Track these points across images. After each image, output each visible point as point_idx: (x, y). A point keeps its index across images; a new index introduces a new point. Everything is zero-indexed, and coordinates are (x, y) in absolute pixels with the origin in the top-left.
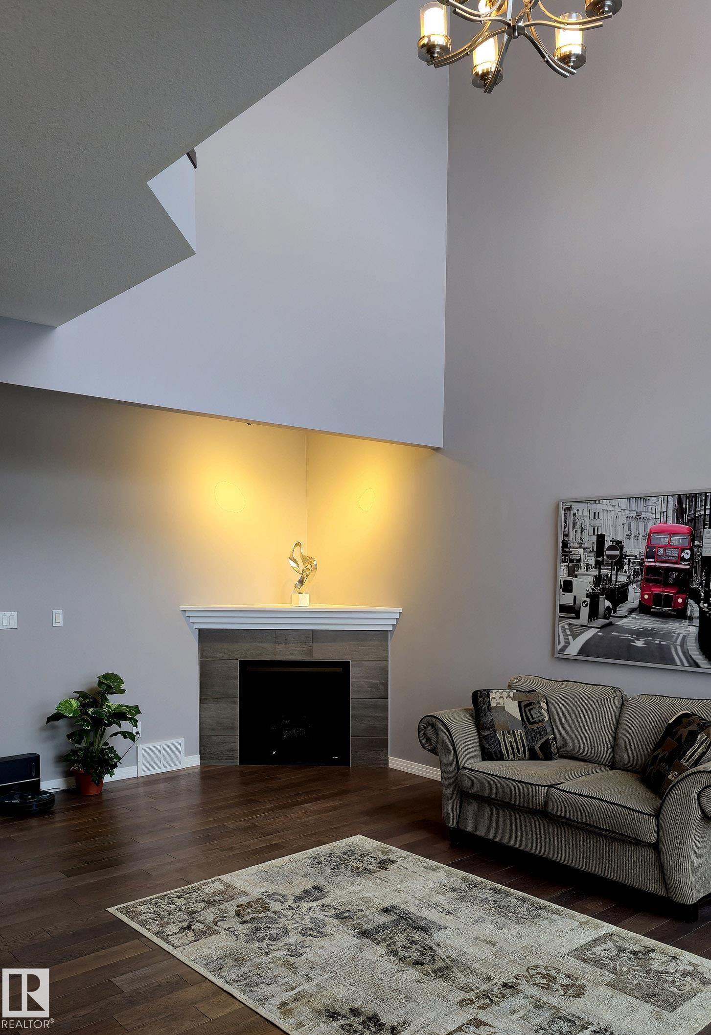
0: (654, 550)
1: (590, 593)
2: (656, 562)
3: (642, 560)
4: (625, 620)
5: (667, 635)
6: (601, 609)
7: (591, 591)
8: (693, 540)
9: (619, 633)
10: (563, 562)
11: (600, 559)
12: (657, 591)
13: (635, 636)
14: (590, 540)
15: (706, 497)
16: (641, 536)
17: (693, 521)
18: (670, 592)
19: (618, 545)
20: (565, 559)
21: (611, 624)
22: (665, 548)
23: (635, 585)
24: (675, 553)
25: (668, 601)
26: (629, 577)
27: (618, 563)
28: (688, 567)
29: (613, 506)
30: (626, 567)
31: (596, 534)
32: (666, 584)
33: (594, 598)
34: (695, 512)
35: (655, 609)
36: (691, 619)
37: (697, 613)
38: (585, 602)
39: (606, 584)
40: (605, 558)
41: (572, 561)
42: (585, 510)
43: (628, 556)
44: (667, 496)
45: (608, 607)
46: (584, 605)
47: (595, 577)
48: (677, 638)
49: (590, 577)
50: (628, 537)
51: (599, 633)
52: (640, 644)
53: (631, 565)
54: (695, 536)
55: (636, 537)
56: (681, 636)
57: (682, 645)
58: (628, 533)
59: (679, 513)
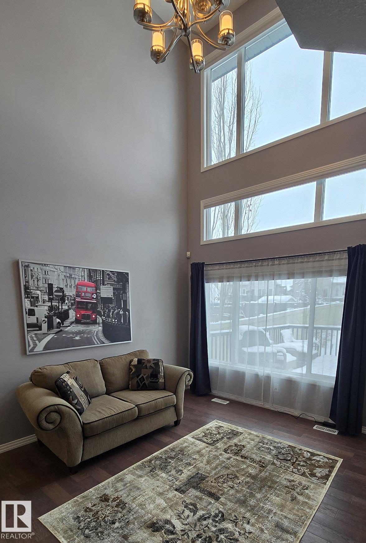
0: (80, 293)
1: (47, 315)
2: (81, 299)
3: (74, 298)
4: (69, 328)
5: (90, 332)
6: (55, 324)
7: (47, 314)
8: (96, 290)
9: (66, 334)
10: (26, 298)
11: (51, 297)
12: (83, 312)
13: (75, 335)
14: (43, 286)
15: (100, 272)
16: (73, 286)
17: (96, 282)
18: (89, 313)
19: (61, 290)
20: (28, 296)
21: (61, 331)
22: (85, 293)
23: (72, 310)
24: (89, 295)
25: (88, 317)
26: (68, 306)
27: (62, 299)
28: (96, 302)
29: (56, 269)
30: (67, 301)
31: (47, 283)
32: (87, 309)
33: (49, 319)
34: (97, 278)
35: (83, 321)
36: (99, 324)
37: (101, 321)
38: (44, 320)
39: (56, 310)
40: (54, 296)
41: (33, 297)
42: (39, 269)
43: (67, 296)
44: (84, 268)
45: (59, 322)
46: (44, 322)
47: (49, 306)
48: (94, 333)
49: (46, 307)
50: (66, 286)
51: (55, 337)
52: (77, 338)
53: (69, 300)
54: (97, 288)
55: (71, 287)
56: (96, 331)
57: (96, 336)
58: (66, 284)
59: (90, 277)
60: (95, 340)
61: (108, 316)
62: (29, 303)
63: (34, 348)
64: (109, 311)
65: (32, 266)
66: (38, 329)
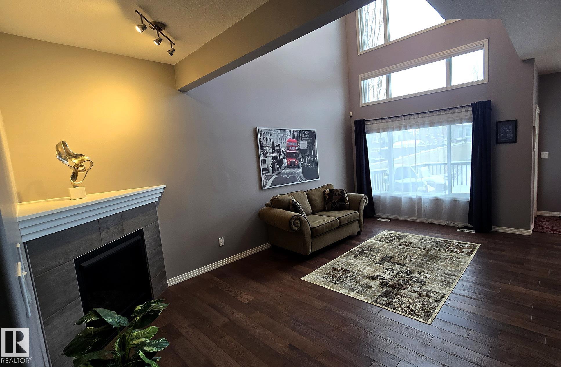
0: (289, 147)
2: (290, 151)
3: (286, 150)
4: (284, 171)
5: (295, 173)
6: (276, 168)
7: (272, 162)
9: (282, 175)
10: (261, 152)
11: (274, 150)
12: (291, 160)
13: (287, 175)
14: (270, 144)
15: (299, 131)
17: (297, 138)
18: (294, 160)
19: (279, 145)
21: (280, 173)
22: (291, 146)
24: (294, 148)
25: (294, 163)
27: (279, 152)
28: (298, 152)
29: (276, 132)
30: (282, 153)
31: (271, 141)
32: (293, 158)
34: (297, 136)
36: (300, 167)
38: (270, 166)
41: (264, 151)
43: (282, 149)
44: (291, 130)
47: (273, 157)
48: (298, 174)
50: (281, 142)
51: (277, 177)
52: (288, 178)
54: (298, 143)
55: (284, 143)
57: (299, 176)
59: (294, 135)
60: (298, 179)
61: (305, 162)
62: (263, 156)
63: (266, 184)
64: (305, 158)
65: (264, 131)
66: (267, 172)
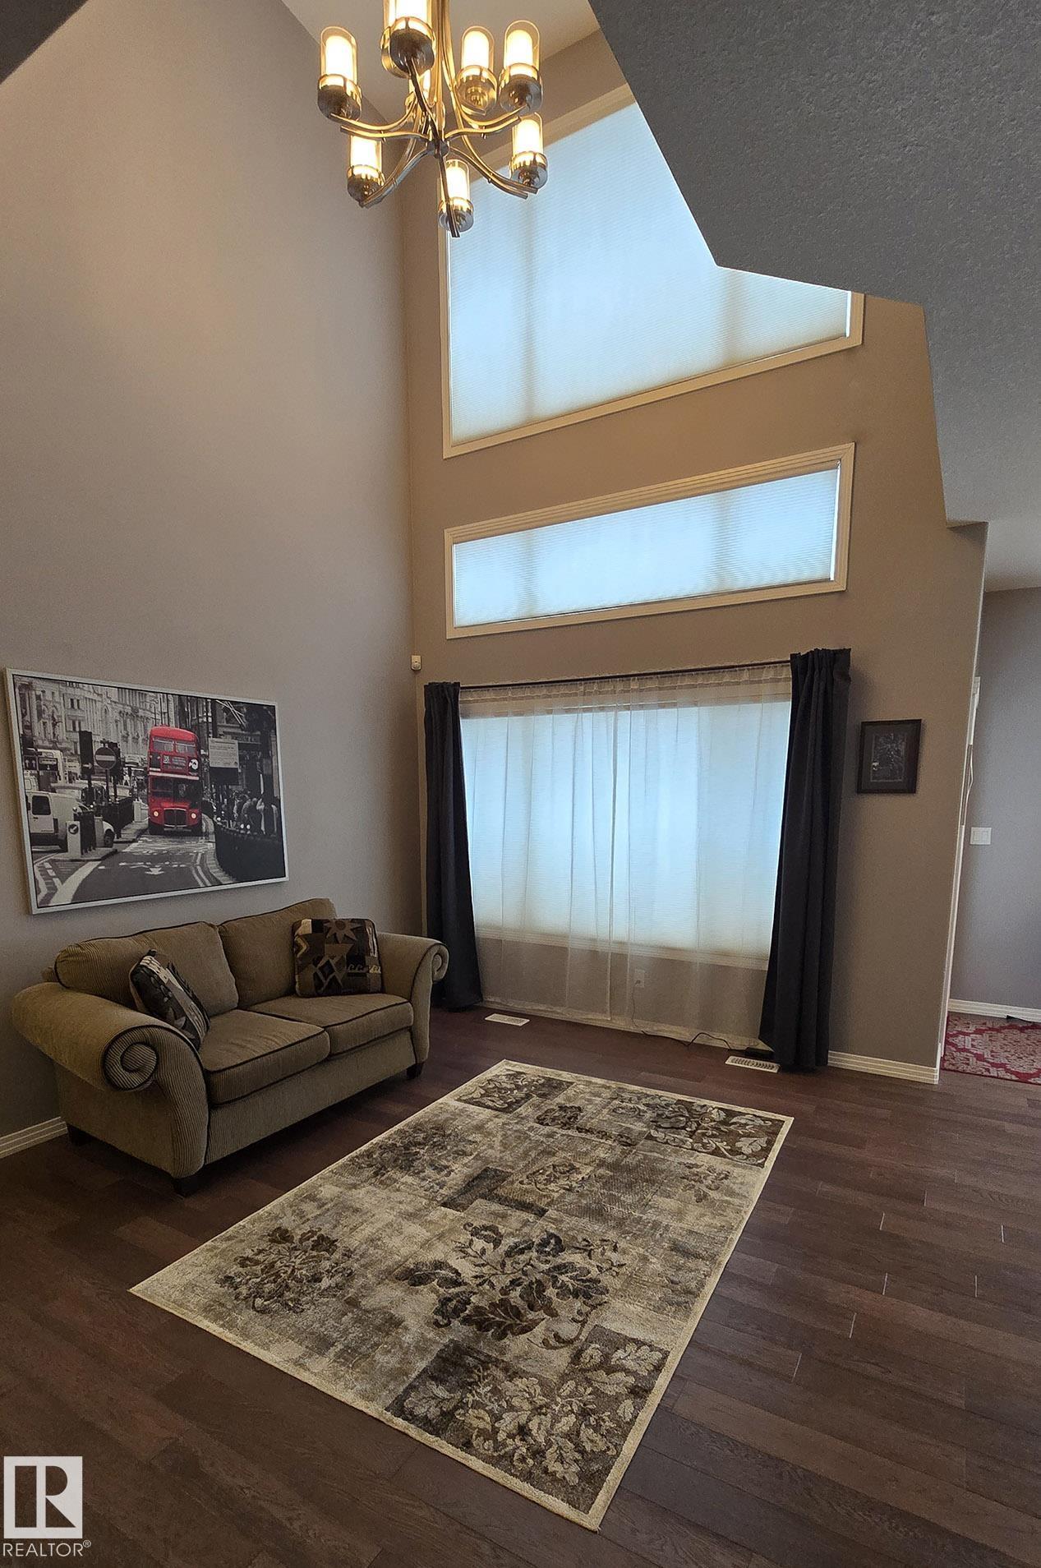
0: (159, 758)
1: (80, 813)
2: (163, 771)
3: (146, 769)
4: (134, 845)
5: (185, 857)
6: (99, 835)
7: (80, 810)
8: (199, 749)
9: (127, 862)
10: (27, 769)
11: (89, 766)
12: (167, 806)
13: (150, 863)
14: (70, 738)
15: (207, 703)
16: (141, 739)
17: (196, 728)
18: (180, 807)
19: (112, 748)
20: (31, 764)
21: (116, 852)
22: (171, 755)
23: (141, 801)
24: (183, 761)
25: (181, 817)
26: (131, 791)
27: (116, 772)
28: (198, 778)
29: (98, 695)
30: (127, 778)
31: (78, 729)
32: (175, 798)
33: (86, 822)
34: (198, 718)
35: (168, 827)
36: (207, 834)
37: (212, 828)
38: (72, 826)
39: (102, 800)
40: (96, 764)
41: (43, 767)
42: (57, 694)
43: (127, 763)
44: (166, 695)
45: (109, 830)
46: (72, 831)
47: (84, 790)
48: (196, 858)
49: (76, 791)
50: (125, 738)
51: (100, 868)
52: (156, 871)
53: (133, 775)
54: (200, 744)
55: (136, 740)
56: (200, 854)
57: (202, 865)
58: (124, 733)
59: (182, 716)
60: (199, 875)
61: (227, 816)
62: (36, 783)
63: (48, 894)
64: (230, 802)
65: (39, 685)
66: (58, 847)
